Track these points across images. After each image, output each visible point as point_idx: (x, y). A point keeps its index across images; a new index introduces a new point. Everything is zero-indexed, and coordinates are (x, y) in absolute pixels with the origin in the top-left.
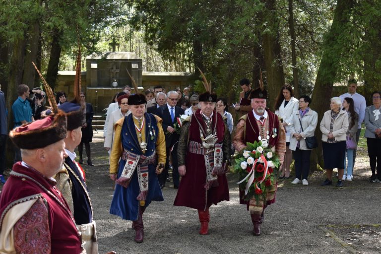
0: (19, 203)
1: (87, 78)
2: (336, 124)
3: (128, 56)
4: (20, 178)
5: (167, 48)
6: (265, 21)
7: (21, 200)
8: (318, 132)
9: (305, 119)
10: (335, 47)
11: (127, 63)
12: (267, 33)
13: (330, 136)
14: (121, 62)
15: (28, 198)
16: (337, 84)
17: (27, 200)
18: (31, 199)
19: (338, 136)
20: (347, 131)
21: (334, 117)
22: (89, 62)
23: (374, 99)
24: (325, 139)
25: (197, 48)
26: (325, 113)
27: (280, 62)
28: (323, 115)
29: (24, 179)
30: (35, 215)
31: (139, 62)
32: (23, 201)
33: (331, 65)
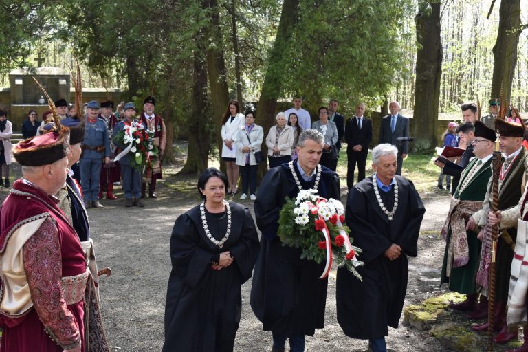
0: (28, 222)
1: (12, 94)
2: (282, 138)
3: (55, 71)
4: (25, 197)
5: (97, 63)
6: (211, 36)
7: (30, 219)
8: (264, 147)
9: (252, 135)
10: (280, 63)
11: (54, 79)
12: (213, 48)
13: (276, 149)
14: (47, 77)
15: (37, 217)
16: (280, 100)
17: (36, 219)
18: (40, 218)
19: (283, 150)
20: (292, 145)
21: (279, 132)
22: (13, 78)
23: (321, 114)
24: (270, 153)
25: (131, 63)
26: (271, 129)
27: (224, 78)
28: (269, 131)
29: (29, 198)
30: (45, 234)
31: (67, 77)
32: (32, 221)
33: (276, 80)
